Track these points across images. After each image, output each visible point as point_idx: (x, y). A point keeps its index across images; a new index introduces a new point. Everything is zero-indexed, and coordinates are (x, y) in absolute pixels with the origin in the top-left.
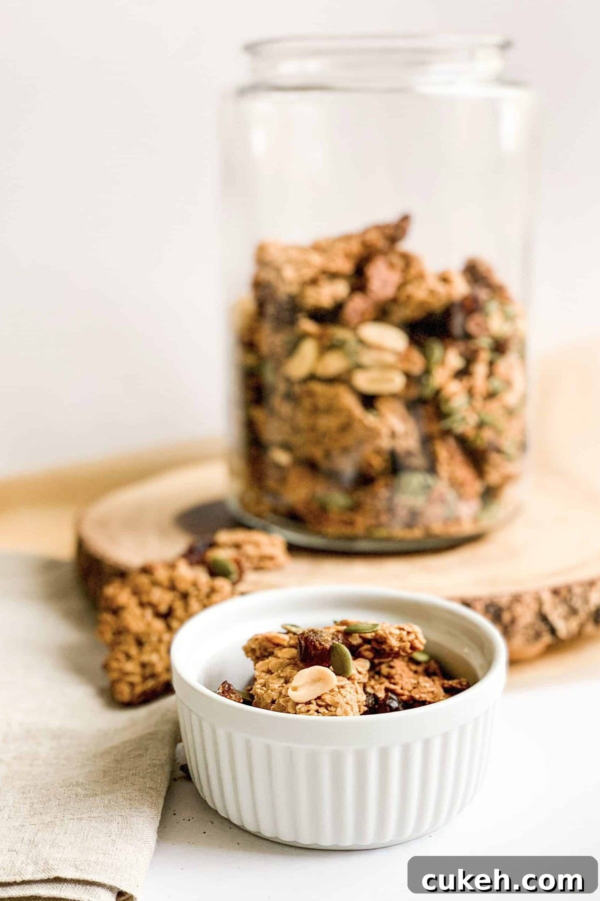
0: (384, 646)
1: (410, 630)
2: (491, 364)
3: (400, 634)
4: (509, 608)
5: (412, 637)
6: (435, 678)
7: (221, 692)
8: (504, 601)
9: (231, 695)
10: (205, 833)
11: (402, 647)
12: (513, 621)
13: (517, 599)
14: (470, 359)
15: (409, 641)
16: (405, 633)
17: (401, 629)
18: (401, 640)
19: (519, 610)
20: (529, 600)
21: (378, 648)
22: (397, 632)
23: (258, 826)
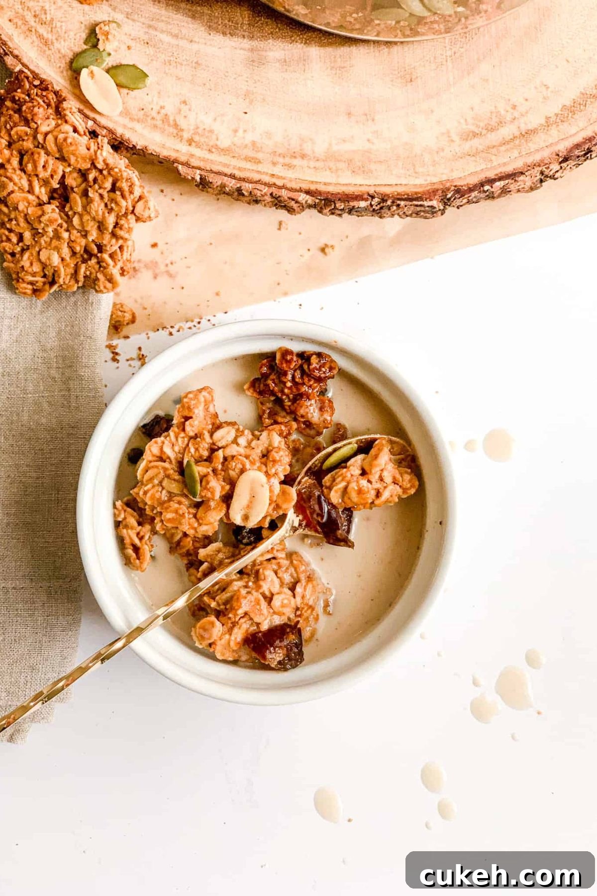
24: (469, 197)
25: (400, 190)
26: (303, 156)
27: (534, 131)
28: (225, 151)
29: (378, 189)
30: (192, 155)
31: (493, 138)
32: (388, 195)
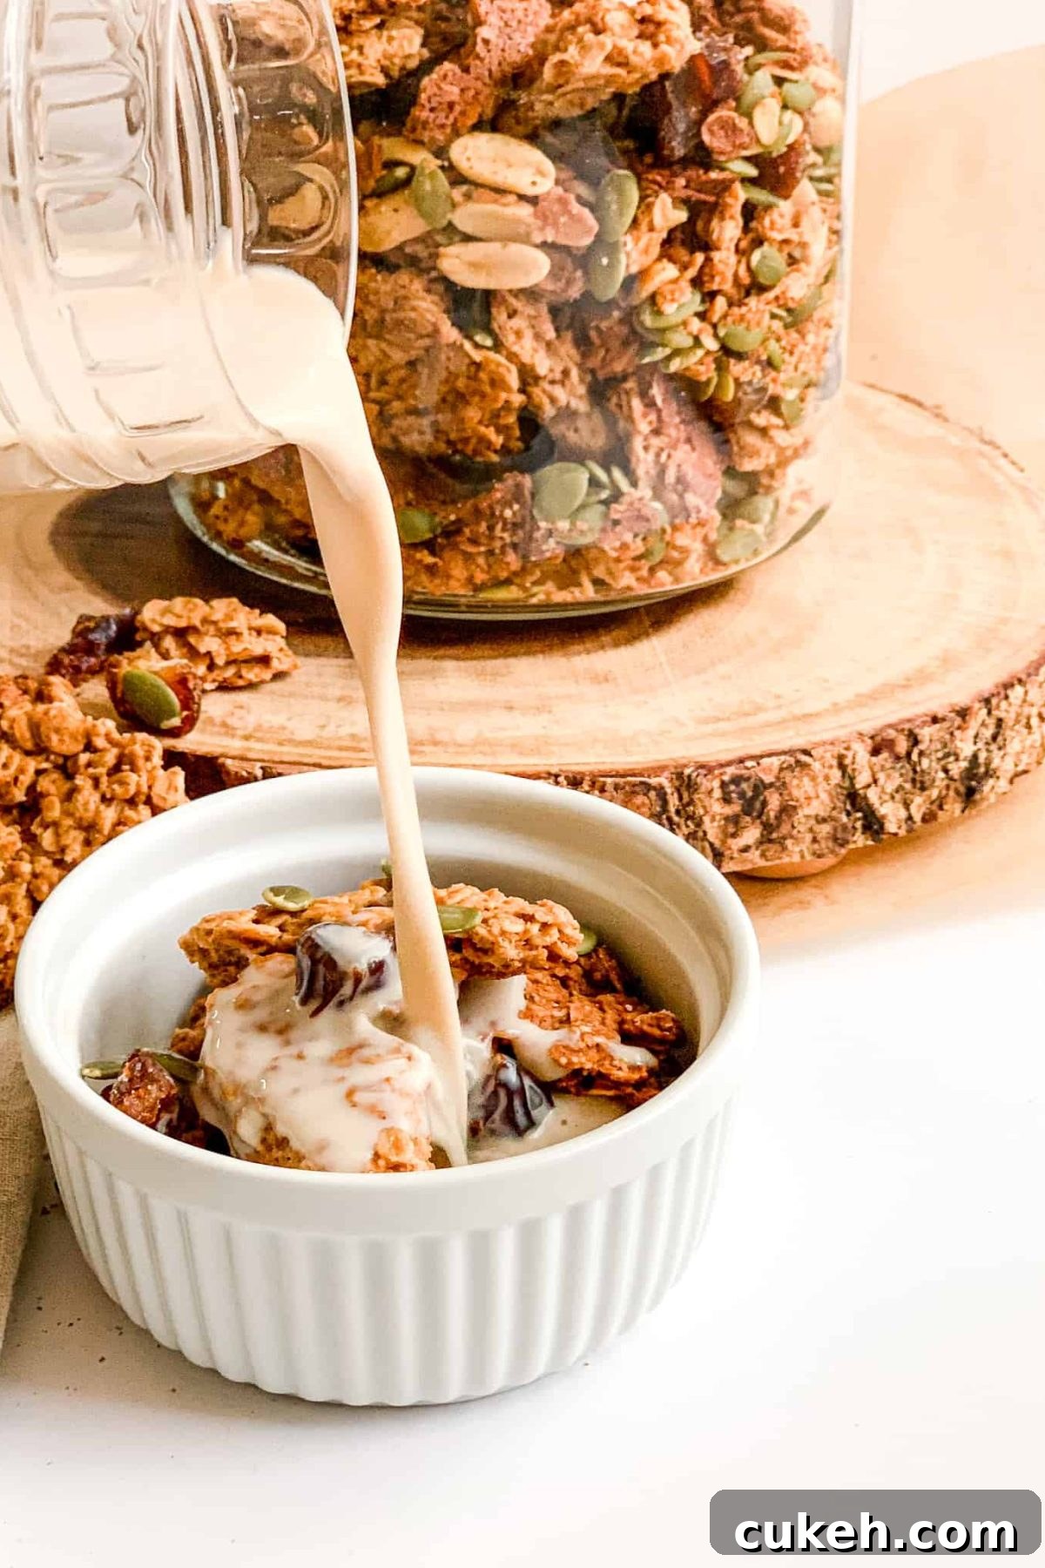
0: (491, 960)
1: (549, 919)
2: (750, 212)
3: (526, 931)
4: (781, 786)
5: (554, 936)
6: (607, 998)
7: (126, 1080)
8: (768, 770)
9: (149, 1087)
10: (102, 1359)
11: (529, 959)
12: (787, 810)
13: (799, 760)
14: (702, 211)
15: (544, 947)
16: (535, 928)
17: (529, 918)
18: (528, 943)
19: (801, 787)
20: (822, 763)
21: (477, 961)
22: (518, 926)
23: (211, 1357)
24: (721, 774)
25: (602, 767)
26: (436, 743)
27: (818, 715)
28: (308, 743)
29: (564, 768)
30: (249, 749)
31: (750, 721)
32: (583, 774)
